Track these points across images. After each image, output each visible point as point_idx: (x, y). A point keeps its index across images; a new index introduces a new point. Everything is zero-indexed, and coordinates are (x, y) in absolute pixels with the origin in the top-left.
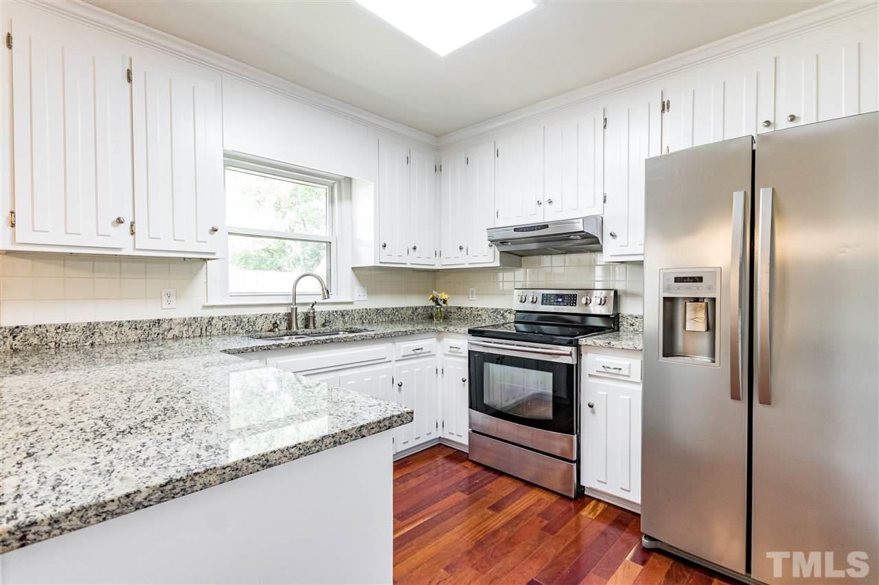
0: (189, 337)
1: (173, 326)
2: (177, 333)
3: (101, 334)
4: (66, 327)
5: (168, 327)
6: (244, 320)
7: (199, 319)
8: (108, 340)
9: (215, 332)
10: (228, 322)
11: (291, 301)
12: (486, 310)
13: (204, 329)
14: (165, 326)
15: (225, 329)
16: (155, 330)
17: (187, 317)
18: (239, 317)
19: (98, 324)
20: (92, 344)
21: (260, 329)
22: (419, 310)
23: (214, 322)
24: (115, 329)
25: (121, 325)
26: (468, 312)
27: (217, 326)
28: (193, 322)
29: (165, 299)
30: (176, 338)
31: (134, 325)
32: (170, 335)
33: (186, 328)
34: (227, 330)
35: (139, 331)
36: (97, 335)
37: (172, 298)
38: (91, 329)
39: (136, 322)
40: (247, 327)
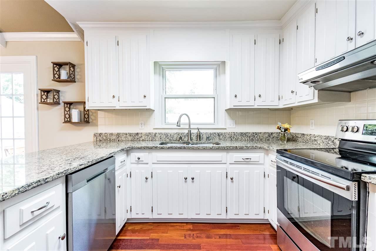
0: (148, 141)
1: (142, 136)
2: (144, 139)
3: (121, 137)
4: (112, 134)
5: (141, 136)
6: (169, 135)
7: (151, 133)
8: (123, 139)
9: (157, 139)
10: (162, 135)
11: (188, 127)
12: (321, 137)
13: (153, 137)
14: (140, 135)
15: (161, 138)
16: (137, 137)
17: (147, 132)
18: (167, 133)
19: (120, 133)
20: (119, 140)
21: (175, 139)
22: (274, 135)
23: (157, 135)
24: (125, 135)
25: (126, 134)
26: (308, 138)
27: (158, 137)
28: (149, 134)
29: (140, 125)
30: (143, 140)
31: (130, 135)
32: (141, 139)
33: (147, 136)
34: (162, 139)
35: (132, 137)
36: (120, 137)
37: (143, 125)
38: (118, 135)
39: (131, 133)
40: (170, 138)
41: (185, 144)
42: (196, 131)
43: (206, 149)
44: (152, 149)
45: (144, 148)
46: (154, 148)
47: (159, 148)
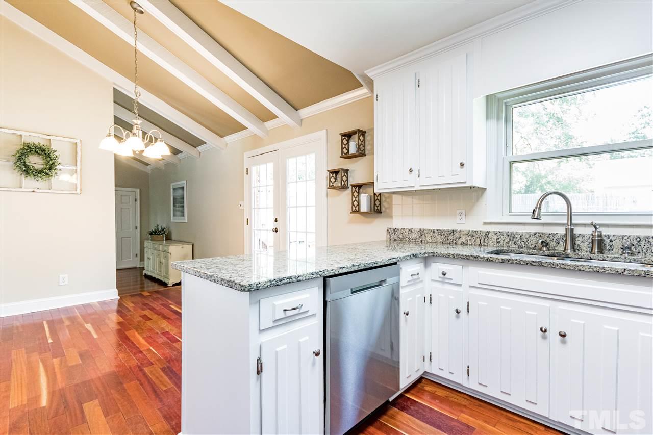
0: (472, 245)
1: (461, 236)
2: (464, 241)
3: (425, 236)
4: (411, 231)
5: (459, 236)
6: (517, 236)
7: (479, 232)
8: (428, 240)
9: (491, 243)
10: (502, 237)
11: (566, 222)
13: (482, 240)
14: (457, 235)
15: (499, 242)
16: (451, 237)
17: (471, 230)
18: (512, 233)
19: (424, 230)
20: (421, 241)
21: (533, 246)
23: (490, 235)
24: (431, 233)
25: (434, 232)
27: (493, 239)
28: (475, 234)
29: (458, 217)
30: (463, 244)
31: (441, 233)
32: (459, 242)
33: (470, 238)
34: (501, 243)
35: (443, 237)
36: (423, 236)
37: (463, 216)
38: (421, 232)
39: (441, 230)
40: (519, 242)
41: (556, 258)
42: (589, 231)
43: (604, 273)
44: (468, 259)
45: (454, 257)
46: (471, 258)
47: (481, 260)
